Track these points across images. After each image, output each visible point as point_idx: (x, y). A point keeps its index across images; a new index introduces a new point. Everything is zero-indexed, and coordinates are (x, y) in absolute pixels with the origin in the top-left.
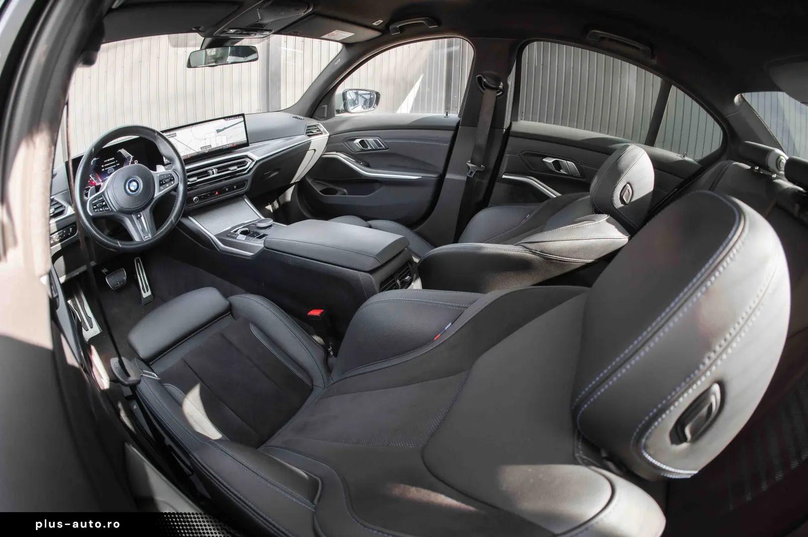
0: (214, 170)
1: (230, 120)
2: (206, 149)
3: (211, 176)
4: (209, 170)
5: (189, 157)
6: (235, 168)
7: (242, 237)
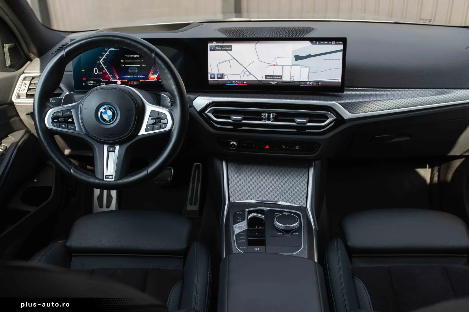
0: (271, 115)
1: (319, 44)
2: (273, 80)
3: (264, 121)
4: (265, 112)
5: (246, 84)
6: (305, 120)
7: (240, 228)
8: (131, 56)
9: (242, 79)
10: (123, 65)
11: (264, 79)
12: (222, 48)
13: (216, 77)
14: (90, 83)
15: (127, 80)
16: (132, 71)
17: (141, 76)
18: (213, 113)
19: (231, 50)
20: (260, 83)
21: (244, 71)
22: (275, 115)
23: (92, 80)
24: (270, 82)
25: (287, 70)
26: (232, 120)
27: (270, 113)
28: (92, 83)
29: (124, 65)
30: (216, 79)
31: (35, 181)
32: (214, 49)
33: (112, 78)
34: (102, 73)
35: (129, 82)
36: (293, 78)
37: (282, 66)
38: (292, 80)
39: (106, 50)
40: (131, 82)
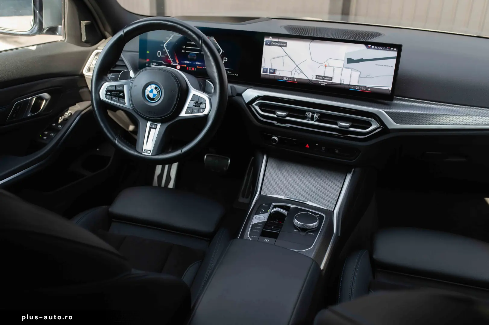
0: (315, 115)
1: (374, 49)
2: (323, 80)
3: (307, 120)
4: (309, 111)
5: (296, 81)
6: (347, 125)
7: (260, 219)
8: (192, 43)
9: (292, 77)
10: (183, 51)
11: (314, 79)
12: (277, 44)
13: (268, 72)
15: (185, 66)
16: (191, 57)
18: (260, 107)
19: (286, 46)
20: (310, 82)
21: (296, 69)
22: (319, 116)
23: (154, 62)
24: (320, 83)
25: (338, 71)
26: (277, 115)
27: (314, 113)
28: (154, 65)
29: (185, 51)
30: (268, 74)
31: (98, 149)
32: (269, 44)
33: (173, 62)
34: (164, 56)
35: (188, 68)
36: (343, 80)
37: (334, 67)
38: (342, 82)
39: (170, 35)
40: (189, 68)
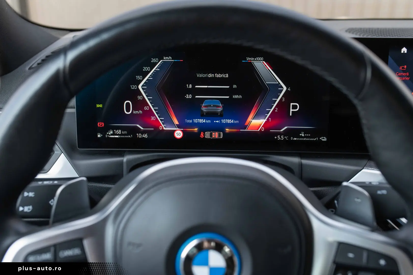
8: (210, 75)
10: (189, 96)
14: (114, 134)
15: (196, 129)
16: (209, 108)
17: (229, 121)
23: (118, 128)
28: (118, 135)
29: (193, 97)
33: (163, 124)
34: (141, 112)
35: (202, 134)
39: (154, 60)
40: (204, 135)
